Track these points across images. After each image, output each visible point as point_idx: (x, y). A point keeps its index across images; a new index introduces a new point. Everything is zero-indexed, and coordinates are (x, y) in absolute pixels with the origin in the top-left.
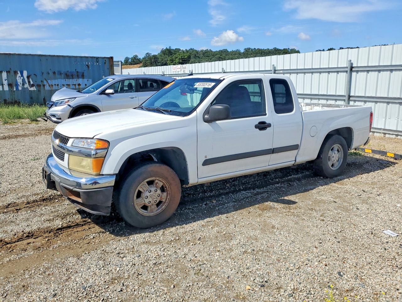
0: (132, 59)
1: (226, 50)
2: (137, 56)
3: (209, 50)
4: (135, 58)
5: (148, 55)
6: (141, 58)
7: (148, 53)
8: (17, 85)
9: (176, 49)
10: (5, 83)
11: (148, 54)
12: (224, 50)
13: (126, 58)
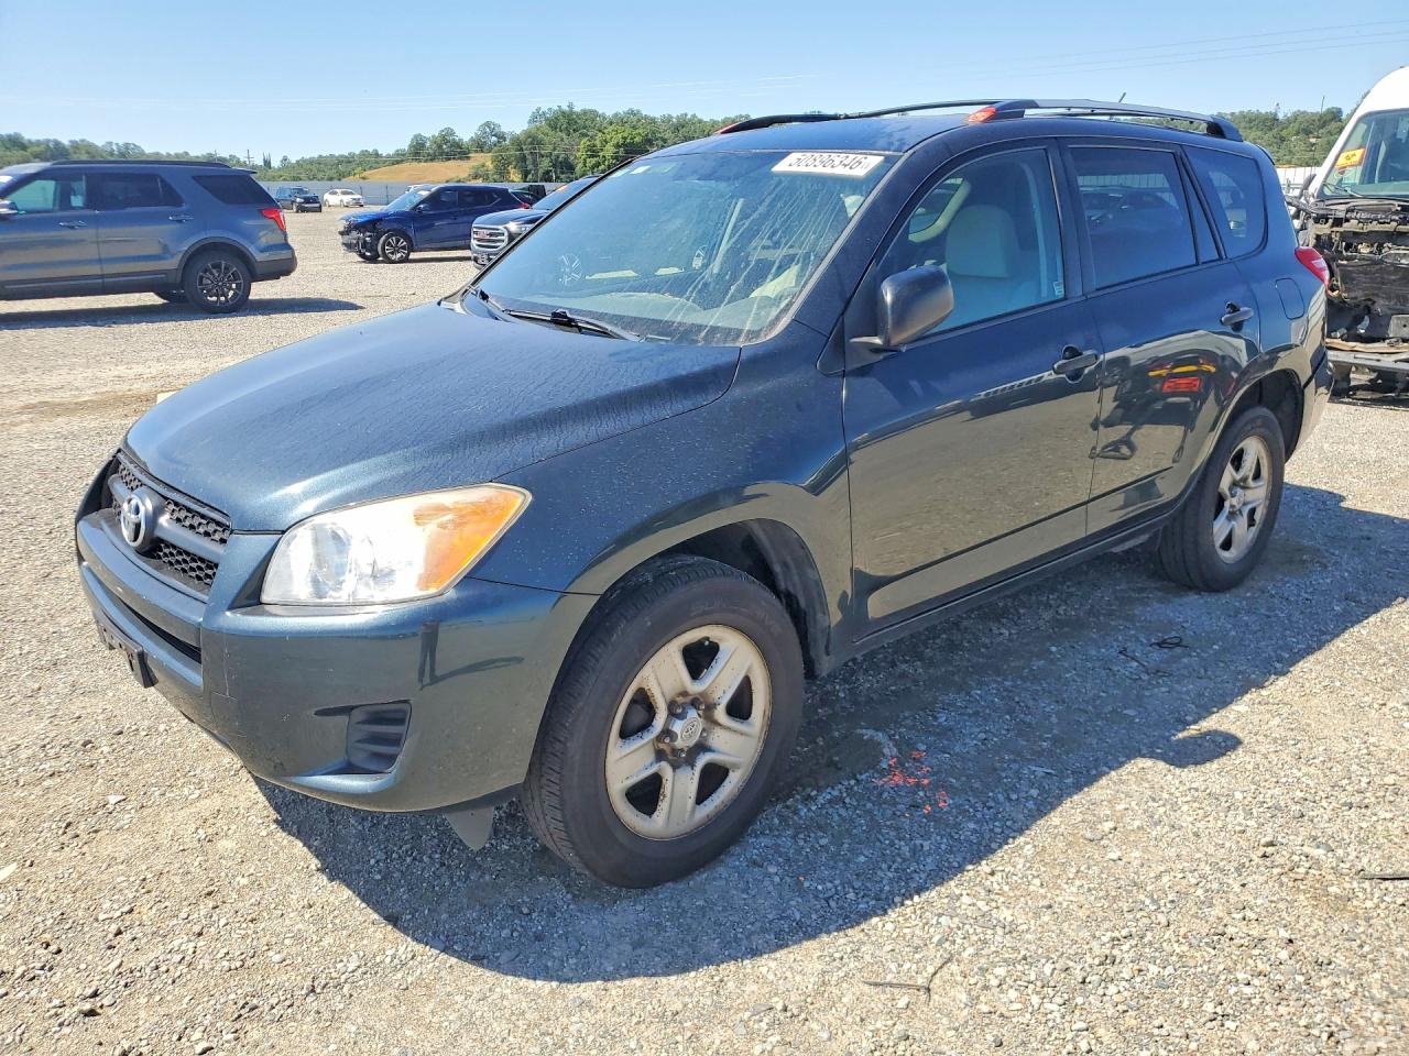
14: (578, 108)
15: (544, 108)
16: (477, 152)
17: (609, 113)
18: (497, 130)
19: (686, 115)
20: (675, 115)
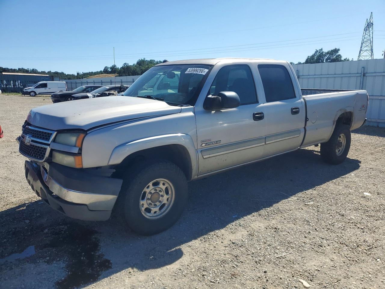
4: (113, 67)
5: (125, 65)
7: (125, 64)
8: (16, 86)
10: (12, 85)
13: (106, 67)
18: (128, 65)
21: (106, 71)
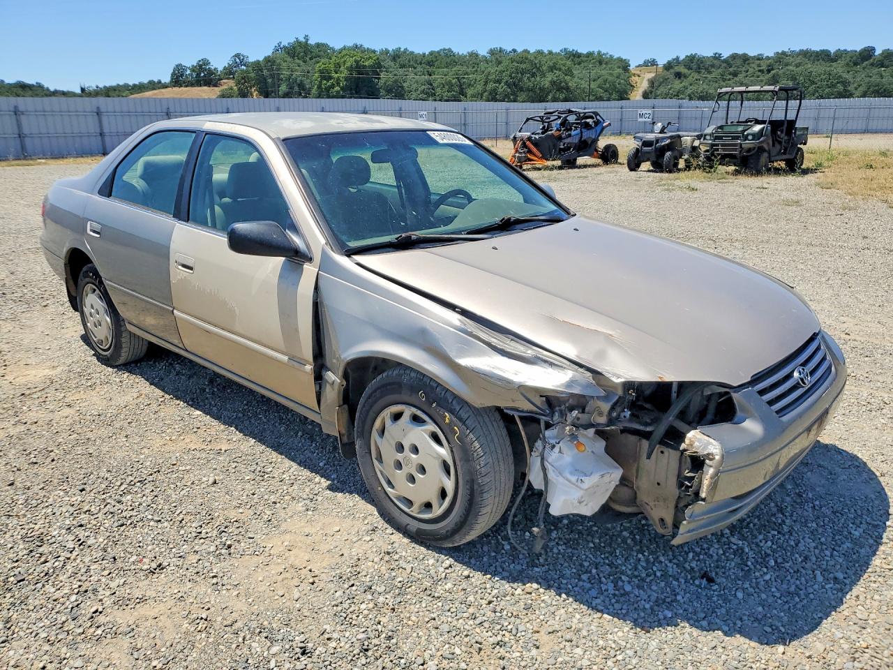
0: (193, 70)
1: (450, 50)
2: (206, 62)
3: (402, 50)
4: (200, 66)
5: (238, 60)
6: (220, 68)
7: (237, 55)
9: (318, 45)
11: (239, 58)
12: (445, 49)
13: (177, 66)
14: (312, 42)
15: (285, 43)
16: (228, 79)
17: (338, 47)
18: (245, 59)
19: (400, 48)
20: (391, 50)
21: (179, 79)
